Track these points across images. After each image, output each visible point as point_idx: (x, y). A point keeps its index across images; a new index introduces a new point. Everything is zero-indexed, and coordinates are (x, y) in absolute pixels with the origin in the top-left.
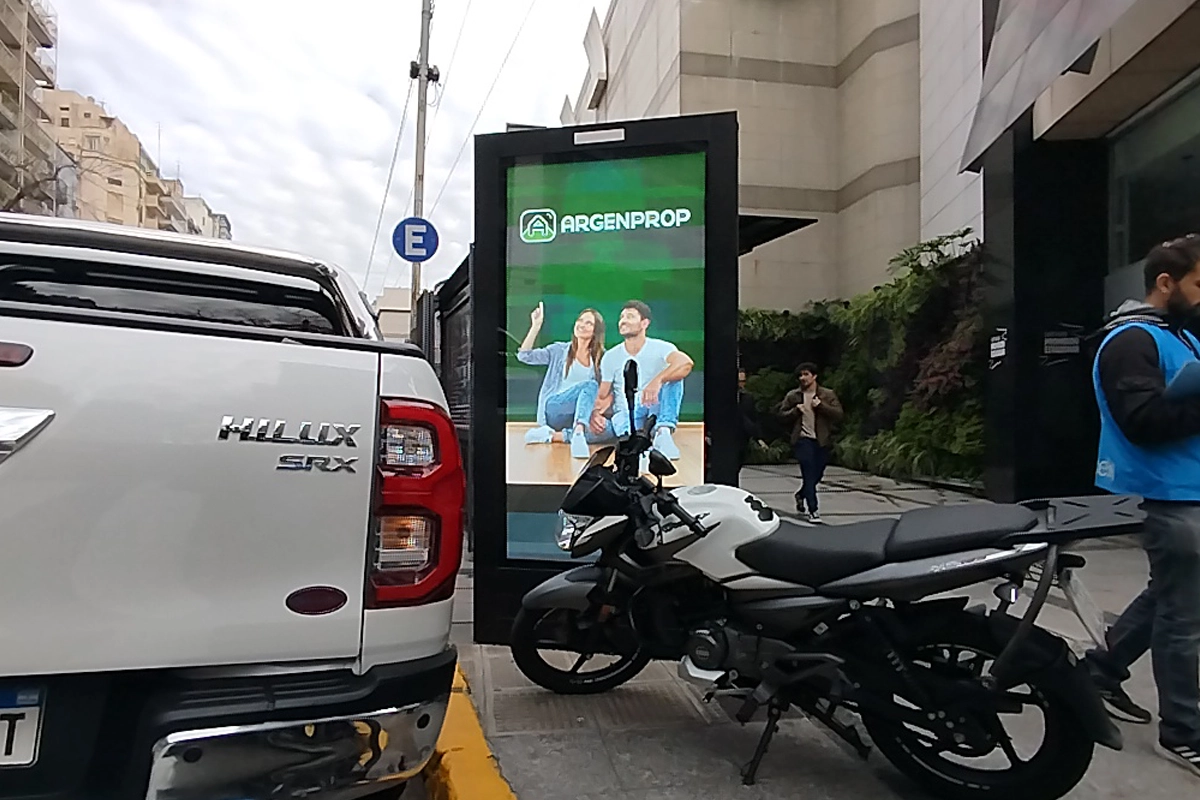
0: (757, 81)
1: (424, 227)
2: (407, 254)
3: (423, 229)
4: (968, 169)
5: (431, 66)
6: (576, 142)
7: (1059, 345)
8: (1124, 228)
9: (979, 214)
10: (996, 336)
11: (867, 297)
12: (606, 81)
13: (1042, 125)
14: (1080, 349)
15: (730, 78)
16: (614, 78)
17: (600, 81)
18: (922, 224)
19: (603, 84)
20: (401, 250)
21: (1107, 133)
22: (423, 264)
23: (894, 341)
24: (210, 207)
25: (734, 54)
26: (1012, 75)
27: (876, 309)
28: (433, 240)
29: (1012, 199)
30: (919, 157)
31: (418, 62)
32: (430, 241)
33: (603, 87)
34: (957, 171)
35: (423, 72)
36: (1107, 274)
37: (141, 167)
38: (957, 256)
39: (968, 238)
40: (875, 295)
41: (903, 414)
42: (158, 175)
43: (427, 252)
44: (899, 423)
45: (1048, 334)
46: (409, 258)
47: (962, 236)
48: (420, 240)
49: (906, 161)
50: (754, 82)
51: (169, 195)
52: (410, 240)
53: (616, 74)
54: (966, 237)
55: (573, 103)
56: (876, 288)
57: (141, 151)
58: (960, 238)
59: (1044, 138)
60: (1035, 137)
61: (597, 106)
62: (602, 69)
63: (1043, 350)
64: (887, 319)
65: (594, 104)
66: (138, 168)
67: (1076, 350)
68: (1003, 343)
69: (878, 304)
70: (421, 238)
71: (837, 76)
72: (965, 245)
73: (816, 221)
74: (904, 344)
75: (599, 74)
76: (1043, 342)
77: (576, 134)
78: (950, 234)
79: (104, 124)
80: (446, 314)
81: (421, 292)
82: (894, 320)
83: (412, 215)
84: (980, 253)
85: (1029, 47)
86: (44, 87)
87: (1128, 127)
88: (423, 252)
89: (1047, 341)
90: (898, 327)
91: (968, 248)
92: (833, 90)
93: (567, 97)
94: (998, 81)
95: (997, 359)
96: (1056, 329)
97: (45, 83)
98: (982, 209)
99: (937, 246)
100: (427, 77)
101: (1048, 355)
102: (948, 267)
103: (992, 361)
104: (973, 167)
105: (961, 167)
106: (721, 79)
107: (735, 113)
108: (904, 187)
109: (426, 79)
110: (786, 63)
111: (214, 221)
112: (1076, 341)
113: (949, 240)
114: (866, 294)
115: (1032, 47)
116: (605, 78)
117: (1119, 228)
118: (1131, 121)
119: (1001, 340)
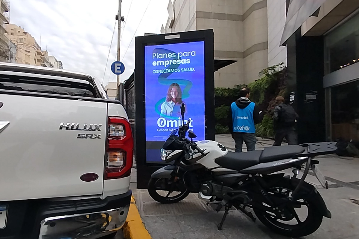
0: (219, 19)
1: (120, 64)
2: (115, 72)
3: (120, 65)
4: (282, 45)
5: (122, 16)
6: (165, 39)
7: (311, 97)
8: (329, 62)
9: (286, 58)
10: (291, 94)
11: (252, 83)
12: (174, 20)
13: (304, 32)
14: (316, 98)
15: (211, 19)
16: (176, 20)
17: (172, 20)
18: (269, 62)
19: (173, 21)
20: (113, 71)
21: (323, 34)
22: (120, 75)
23: (261, 96)
24: (56, 59)
25: (212, 12)
26: (295, 17)
27: (255, 87)
28: (123, 68)
29: (295, 54)
30: (268, 42)
31: (118, 15)
32: (122, 68)
33: (173, 22)
34: (279, 46)
35: (120, 18)
36: (324, 76)
37: (35, 47)
38: (279, 71)
39: (282, 66)
40: (255, 83)
41: (264, 118)
42: (41, 49)
43: (121, 72)
44: (263, 121)
45: (306, 94)
46: (116, 73)
47: (281, 65)
48: (119, 68)
49: (264, 43)
50: (218, 20)
51: (44, 55)
52: (116, 68)
53: (177, 18)
54: (282, 65)
55: (164, 27)
56: (255, 81)
57: (35, 42)
58: (280, 66)
59: (305, 35)
60: (302, 35)
61: (171, 28)
62: (173, 16)
63: (305, 99)
64: (259, 90)
65: (171, 27)
66: (34, 48)
67: (315, 98)
68: (293, 97)
69: (256, 85)
70: (119, 67)
71: (243, 18)
72: (282, 68)
73: (237, 61)
74: (264, 97)
75: (172, 18)
76: (305, 96)
77: (165, 36)
78: (277, 64)
79: (24, 34)
80: (127, 90)
81: (120, 84)
82: (261, 90)
83: (117, 61)
84: (286, 70)
85: (300, 9)
86: (6, 23)
87: (330, 32)
88: (120, 72)
89: (306, 96)
90: (262, 92)
91: (283, 69)
92: (242, 22)
93: (162, 25)
94: (290, 19)
95: (291, 101)
96: (309, 92)
97: (6, 22)
98: (286, 57)
99: (273, 68)
100: (121, 19)
101: (307, 100)
102: (277, 74)
103: (290, 102)
104: (284, 45)
105: (280, 44)
106: (209, 19)
107: (213, 29)
108: (263, 50)
109: (120, 20)
110: (228, 14)
111: (57, 63)
112: (315, 96)
113: (277, 66)
114: (253, 82)
115: (301, 9)
116: (174, 19)
117: (327, 62)
118: (330, 30)
119: (293, 96)
